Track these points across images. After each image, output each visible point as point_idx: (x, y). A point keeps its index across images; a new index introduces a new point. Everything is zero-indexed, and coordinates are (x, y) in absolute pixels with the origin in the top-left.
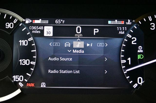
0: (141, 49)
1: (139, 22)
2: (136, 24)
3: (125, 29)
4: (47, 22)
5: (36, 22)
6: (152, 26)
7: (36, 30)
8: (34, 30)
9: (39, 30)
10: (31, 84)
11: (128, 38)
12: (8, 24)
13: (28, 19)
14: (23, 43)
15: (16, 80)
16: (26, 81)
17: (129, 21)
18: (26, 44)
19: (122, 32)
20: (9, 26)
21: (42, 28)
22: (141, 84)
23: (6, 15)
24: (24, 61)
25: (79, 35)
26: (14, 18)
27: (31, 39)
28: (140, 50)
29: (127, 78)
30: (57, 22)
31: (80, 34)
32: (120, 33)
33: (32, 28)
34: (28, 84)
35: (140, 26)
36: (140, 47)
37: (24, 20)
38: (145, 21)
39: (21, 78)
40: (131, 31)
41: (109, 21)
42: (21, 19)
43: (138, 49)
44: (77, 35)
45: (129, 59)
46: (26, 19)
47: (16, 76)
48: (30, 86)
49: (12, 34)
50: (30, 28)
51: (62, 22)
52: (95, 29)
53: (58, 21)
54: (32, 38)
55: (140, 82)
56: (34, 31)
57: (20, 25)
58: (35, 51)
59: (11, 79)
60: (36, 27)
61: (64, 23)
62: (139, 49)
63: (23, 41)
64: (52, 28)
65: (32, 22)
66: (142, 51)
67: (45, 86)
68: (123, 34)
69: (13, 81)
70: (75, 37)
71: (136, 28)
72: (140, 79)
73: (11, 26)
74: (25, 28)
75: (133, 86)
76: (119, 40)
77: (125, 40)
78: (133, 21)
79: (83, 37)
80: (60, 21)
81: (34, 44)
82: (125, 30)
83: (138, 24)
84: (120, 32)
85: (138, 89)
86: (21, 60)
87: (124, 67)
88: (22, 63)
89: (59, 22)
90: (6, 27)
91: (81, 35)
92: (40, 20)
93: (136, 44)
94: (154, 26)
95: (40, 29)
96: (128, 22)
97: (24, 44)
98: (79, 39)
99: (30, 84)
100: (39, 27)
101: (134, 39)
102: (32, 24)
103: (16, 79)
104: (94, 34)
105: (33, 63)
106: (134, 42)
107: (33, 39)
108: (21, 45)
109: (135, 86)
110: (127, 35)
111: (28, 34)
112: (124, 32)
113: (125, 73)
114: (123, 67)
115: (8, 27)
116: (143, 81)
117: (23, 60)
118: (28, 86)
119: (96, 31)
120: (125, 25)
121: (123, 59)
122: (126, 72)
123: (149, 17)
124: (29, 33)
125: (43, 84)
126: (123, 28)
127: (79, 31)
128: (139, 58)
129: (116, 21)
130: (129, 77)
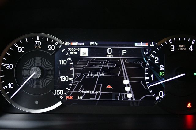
1: (161, 44)
4: (83, 44)
5: (74, 44)
6: (172, 48)
7: (74, 51)
8: (72, 51)
9: (76, 51)
10: (70, 97)
11: (151, 58)
12: (50, 47)
13: (66, 42)
15: (57, 94)
16: (66, 94)
18: (65, 63)
20: (51, 48)
21: (79, 49)
22: (162, 97)
23: (48, 38)
24: (64, 77)
25: (110, 56)
26: (55, 42)
27: (69, 59)
29: (150, 92)
31: (110, 54)
32: (145, 54)
34: (67, 97)
35: (161, 48)
36: (162, 65)
38: (166, 43)
39: (62, 92)
40: (154, 52)
41: (135, 43)
42: (61, 42)
44: (108, 56)
45: (152, 76)
47: (57, 90)
48: (69, 99)
49: (54, 55)
50: (69, 50)
51: (95, 44)
52: (123, 51)
53: (92, 43)
55: (161, 95)
57: (60, 47)
58: (73, 69)
59: (53, 93)
60: (74, 49)
61: (98, 45)
62: (161, 67)
63: (63, 60)
64: (87, 49)
65: (70, 44)
66: (163, 69)
67: (81, 99)
69: (55, 94)
71: (158, 49)
72: (161, 93)
73: (53, 48)
74: (64, 50)
75: (156, 99)
77: (149, 59)
78: (156, 43)
81: (72, 64)
83: (160, 46)
84: (145, 52)
85: (159, 102)
86: (61, 77)
88: (62, 79)
89: (93, 44)
90: (49, 49)
91: (112, 56)
92: (77, 42)
93: (158, 63)
94: (173, 48)
96: (151, 44)
97: (63, 63)
100: (76, 49)
101: (157, 59)
102: (70, 46)
104: (123, 55)
105: (72, 79)
106: (156, 62)
107: (71, 59)
108: (61, 64)
109: (157, 98)
110: (151, 56)
112: (148, 53)
113: (148, 87)
114: (147, 83)
115: (50, 49)
116: (164, 94)
117: (63, 77)
118: (67, 99)
119: (124, 52)
120: (149, 47)
121: (147, 75)
123: (169, 40)
124: (68, 54)
125: (80, 97)
127: (110, 52)
128: (160, 75)
129: (141, 43)
130: (152, 91)
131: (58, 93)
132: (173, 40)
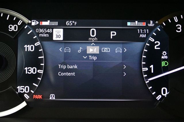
0: (165, 54)
1: (164, 23)
2: (160, 26)
3: (146, 31)
4: (56, 23)
5: (44, 23)
6: (178, 28)
7: (44, 33)
8: (41, 33)
9: (47, 33)
10: (39, 96)
11: (150, 42)
12: (11, 27)
13: (34, 21)
14: (29, 48)
15: (21, 92)
16: (33, 92)
17: (151, 22)
18: (32, 49)
19: (143, 35)
20: (13, 28)
21: (51, 31)
22: (165, 95)
23: (9, 16)
24: (30, 69)
25: (94, 39)
26: (18, 19)
27: (38, 44)
28: (164, 56)
29: (149, 88)
30: (68, 24)
31: (94, 37)
32: (141, 37)
33: (39, 31)
34: (35, 95)
35: (164, 29)
36: (164, 52)
37: (30, 22)
38: (170, 22)
39: (27, 88)
40: (154, 33)
41: (128, 23)
42: (27, 21)
43: (162, 55)
44: (91, 39)
45: (152, 66)
46: (32, 21)
47: (21, 87)
48: (37, 98)
49: (16, 38)
50: (37, 31)
51: (73, 24)
52: (112, 32)
53: (69, 22)
54: (39, 42)
55: (164, 93)
56: (41, 35)
57: (25, 28)
58: (43, 57)
59: (15, 90)
60: (44, 30)
61: (77, 25)
62: (164, 54)
63: (29, 46)
64: (62, 30)
65: (39, 24)
66: (166, 57)
67: (54, 98)
68: (144, 37)
69: (18, 92)
70: (89, 41)
71: (159, 30)
72: (164, 90)
73: (15, 29)
74: (31, 31)
75: (157, 98)
76: (140, 44)
77: (147, 44)
78: (156, 22)
79: (98, 41)
80: (72, 22)
81: (42, 50)
82: (146, 33)
83: (162, 26)
84: (141, 35)
85: (162, 102)
86: (26, 68)
87: (146, 75)
88: (28, 71)
89: (71, 24)
90: (9, 30)
91: (96, 39)
92: (49, 21)
93: (159, 48)
94: (180, 28)
95: (49, 32)
96: (150, 24)
98: (93, 43)
99: (37, 96)
100: (47, 30)
101: (157, 44)
102: (39, 26)
103: (21, 89)
104: (111, 38)
105: (41, 71)
106: (157, 47)
107: (40, 44)
108: (26, 50)
109: (159, 97)
110: (149, 39)
111: (34, 38)
112: (145, 35)
113: (146, 82)
114: (144, 76)
115: (11, 29)
116: (167, 92)
117: (28, 68)
118: (35, 98)
119: (113, 34)
120: (147, 27)
121: (145, 66)
122: (148, 82)
123: (174, 18)
124: (36, 37)
125: (52, 96)
126: (145, 30)
127: (93, 34)
128: (163, 65)
129: (136, 22)
130: (151, 87)
131: (22, 90)
132: (179, 18)
